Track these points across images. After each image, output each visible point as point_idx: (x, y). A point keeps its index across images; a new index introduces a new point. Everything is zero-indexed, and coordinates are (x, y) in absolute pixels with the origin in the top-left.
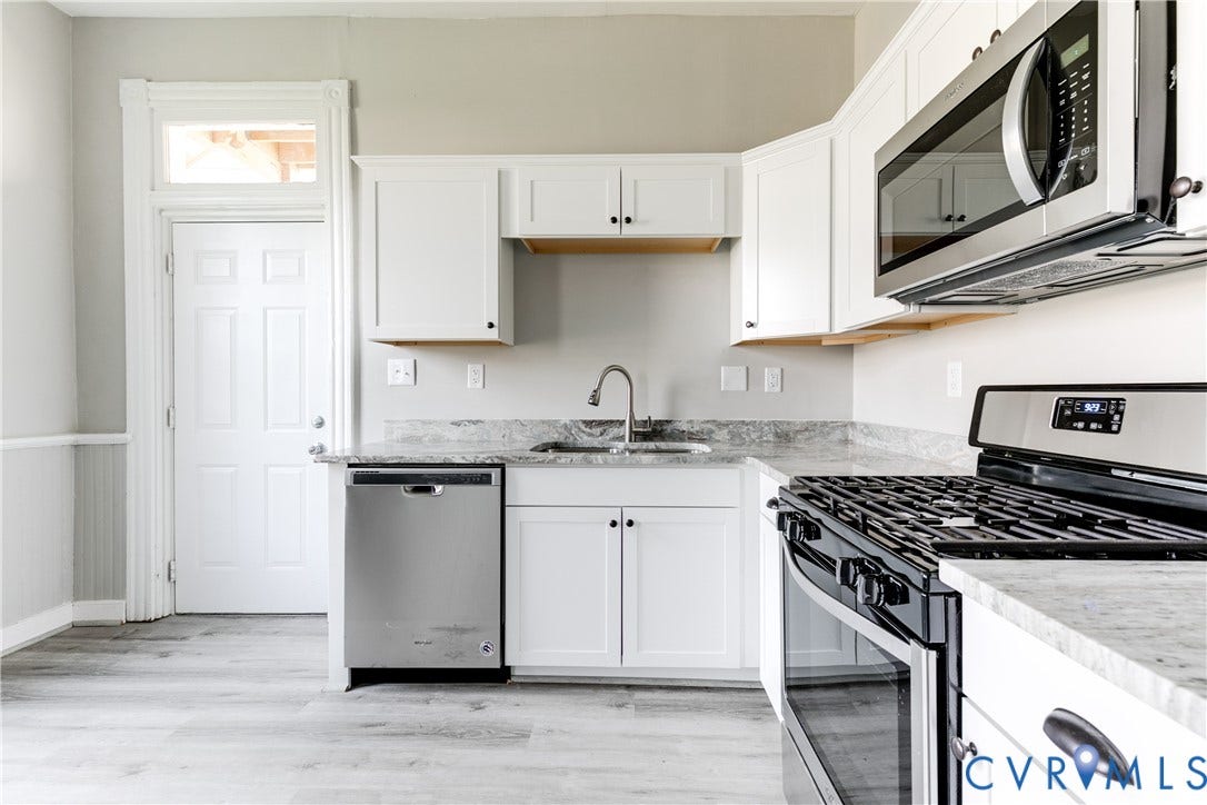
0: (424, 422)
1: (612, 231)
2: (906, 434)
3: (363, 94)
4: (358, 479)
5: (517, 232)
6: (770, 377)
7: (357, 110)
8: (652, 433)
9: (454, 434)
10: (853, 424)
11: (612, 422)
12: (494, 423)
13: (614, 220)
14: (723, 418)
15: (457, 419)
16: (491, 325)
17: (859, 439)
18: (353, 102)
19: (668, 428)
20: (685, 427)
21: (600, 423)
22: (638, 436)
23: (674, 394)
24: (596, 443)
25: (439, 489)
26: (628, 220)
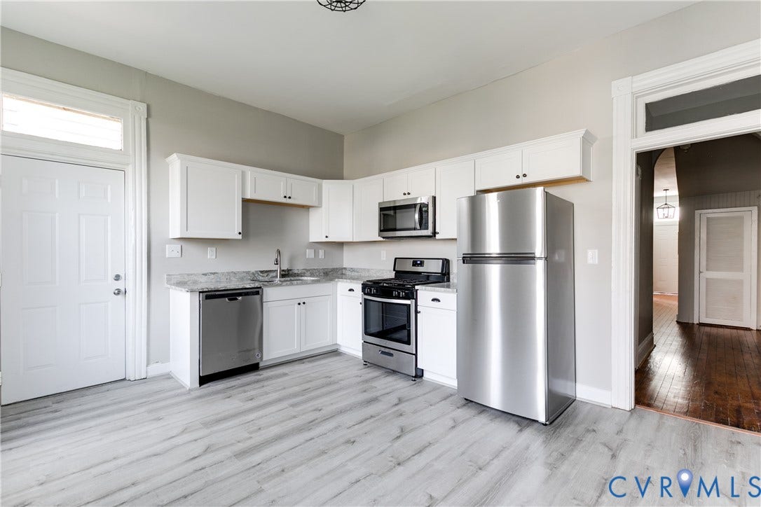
0: (188, 275)
1: (284, 201)
2: (368, 270)
3: (153, 112)
4: (208, 297)
5: (248, 196)
6: (321, 253)
7: (150, 119)
8: (286, 274)
9: (204, 279)
10: (345, 268)
11: (271, 271)
12: (223, 274)
13: (285, 197)
14: (308, 268)
15: (205, 272)
16: (240, 233)
17: (348, 273)
18: (149, 115)
19: (290, 272)
20: (296, 272)
21: (267, 272)
22: (283, 276)
23: (292, 259)
24: (266, 279)
25: (240, 298)
26: (290, 198)
